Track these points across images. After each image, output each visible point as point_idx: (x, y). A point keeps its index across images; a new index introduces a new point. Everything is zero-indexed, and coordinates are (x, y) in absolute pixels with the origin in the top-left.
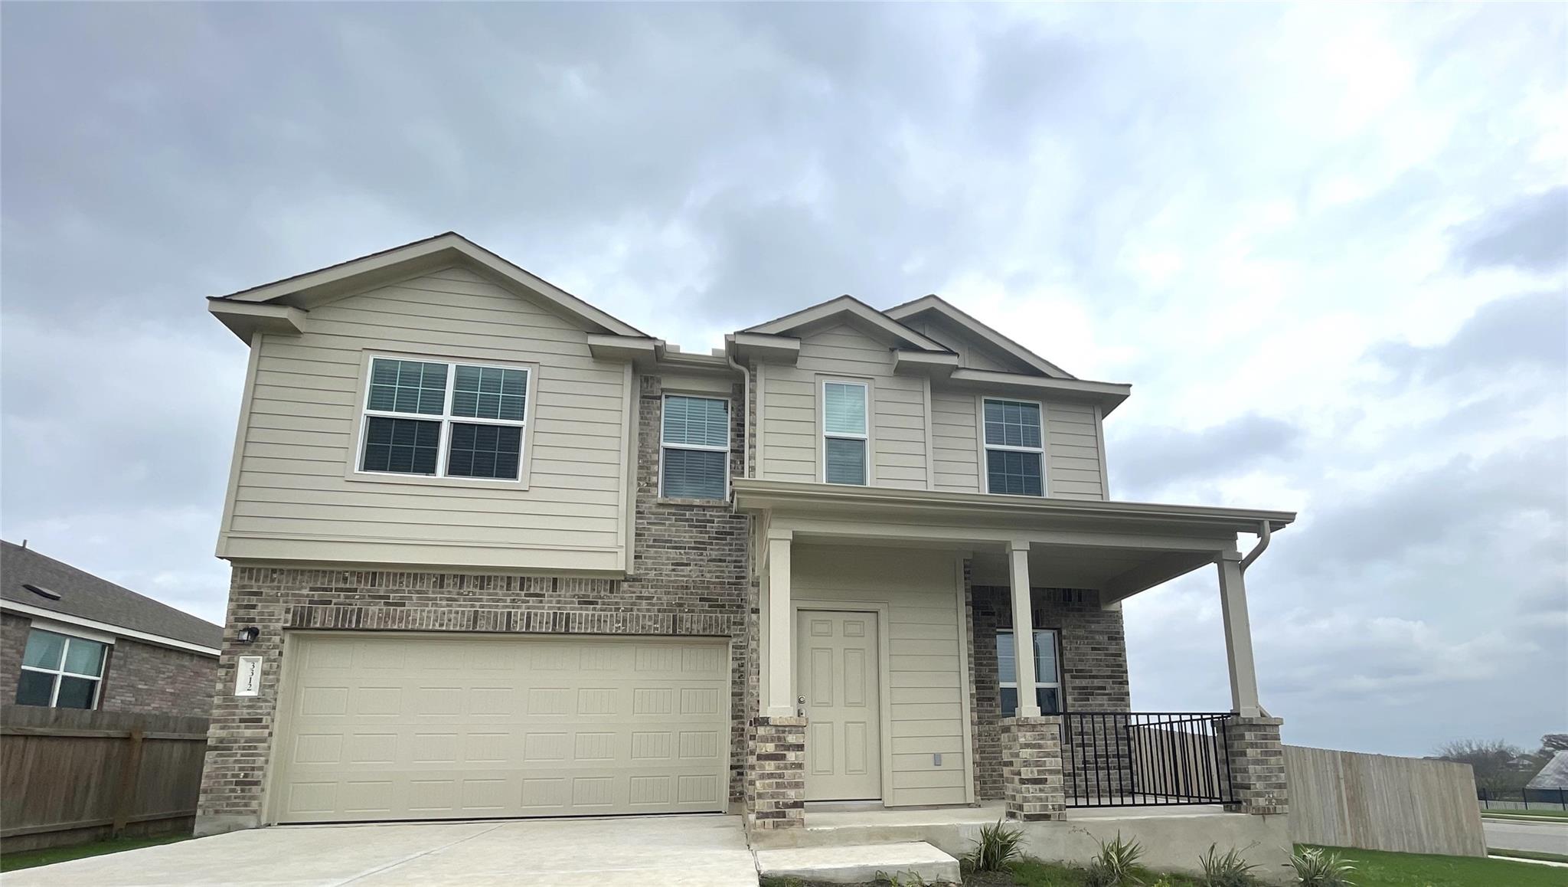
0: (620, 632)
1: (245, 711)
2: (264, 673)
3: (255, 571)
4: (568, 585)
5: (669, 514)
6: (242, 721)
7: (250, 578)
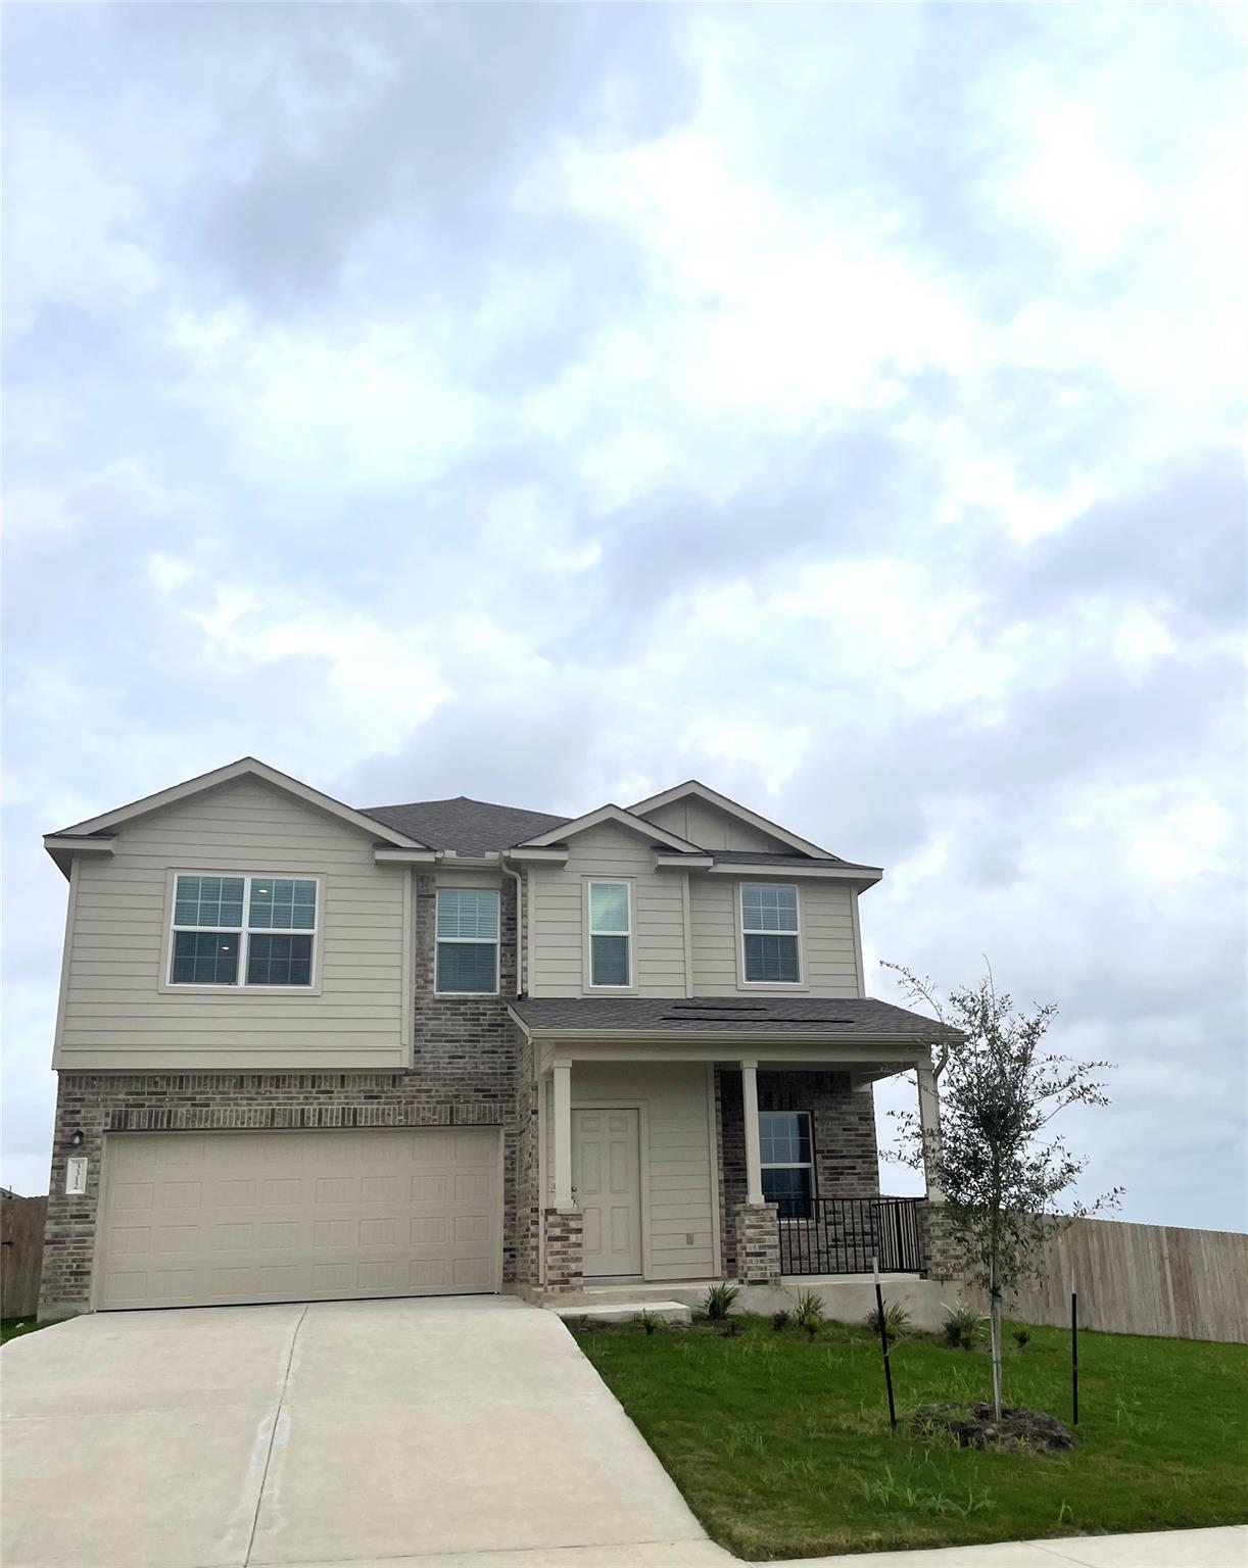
0: (402, 1124)
1: (75, 1208)
2: (90, 1173)
3: (78, 1079)
4: (354, 1081)
5: (445, 1009)
6: (72, 1217)
7: (74, 1086)
